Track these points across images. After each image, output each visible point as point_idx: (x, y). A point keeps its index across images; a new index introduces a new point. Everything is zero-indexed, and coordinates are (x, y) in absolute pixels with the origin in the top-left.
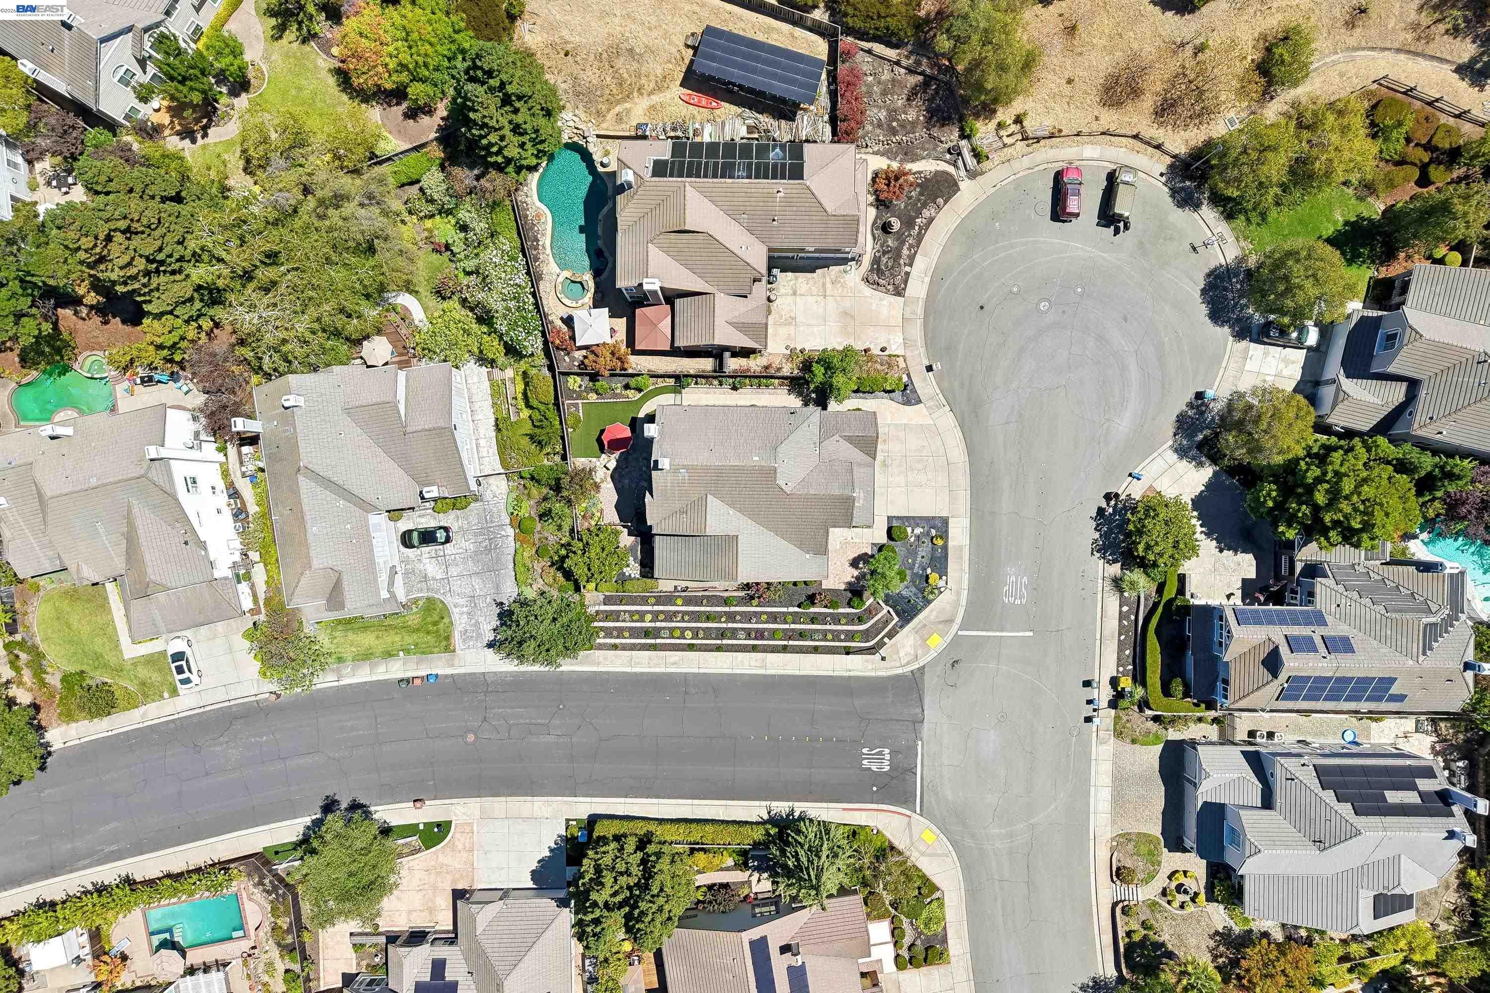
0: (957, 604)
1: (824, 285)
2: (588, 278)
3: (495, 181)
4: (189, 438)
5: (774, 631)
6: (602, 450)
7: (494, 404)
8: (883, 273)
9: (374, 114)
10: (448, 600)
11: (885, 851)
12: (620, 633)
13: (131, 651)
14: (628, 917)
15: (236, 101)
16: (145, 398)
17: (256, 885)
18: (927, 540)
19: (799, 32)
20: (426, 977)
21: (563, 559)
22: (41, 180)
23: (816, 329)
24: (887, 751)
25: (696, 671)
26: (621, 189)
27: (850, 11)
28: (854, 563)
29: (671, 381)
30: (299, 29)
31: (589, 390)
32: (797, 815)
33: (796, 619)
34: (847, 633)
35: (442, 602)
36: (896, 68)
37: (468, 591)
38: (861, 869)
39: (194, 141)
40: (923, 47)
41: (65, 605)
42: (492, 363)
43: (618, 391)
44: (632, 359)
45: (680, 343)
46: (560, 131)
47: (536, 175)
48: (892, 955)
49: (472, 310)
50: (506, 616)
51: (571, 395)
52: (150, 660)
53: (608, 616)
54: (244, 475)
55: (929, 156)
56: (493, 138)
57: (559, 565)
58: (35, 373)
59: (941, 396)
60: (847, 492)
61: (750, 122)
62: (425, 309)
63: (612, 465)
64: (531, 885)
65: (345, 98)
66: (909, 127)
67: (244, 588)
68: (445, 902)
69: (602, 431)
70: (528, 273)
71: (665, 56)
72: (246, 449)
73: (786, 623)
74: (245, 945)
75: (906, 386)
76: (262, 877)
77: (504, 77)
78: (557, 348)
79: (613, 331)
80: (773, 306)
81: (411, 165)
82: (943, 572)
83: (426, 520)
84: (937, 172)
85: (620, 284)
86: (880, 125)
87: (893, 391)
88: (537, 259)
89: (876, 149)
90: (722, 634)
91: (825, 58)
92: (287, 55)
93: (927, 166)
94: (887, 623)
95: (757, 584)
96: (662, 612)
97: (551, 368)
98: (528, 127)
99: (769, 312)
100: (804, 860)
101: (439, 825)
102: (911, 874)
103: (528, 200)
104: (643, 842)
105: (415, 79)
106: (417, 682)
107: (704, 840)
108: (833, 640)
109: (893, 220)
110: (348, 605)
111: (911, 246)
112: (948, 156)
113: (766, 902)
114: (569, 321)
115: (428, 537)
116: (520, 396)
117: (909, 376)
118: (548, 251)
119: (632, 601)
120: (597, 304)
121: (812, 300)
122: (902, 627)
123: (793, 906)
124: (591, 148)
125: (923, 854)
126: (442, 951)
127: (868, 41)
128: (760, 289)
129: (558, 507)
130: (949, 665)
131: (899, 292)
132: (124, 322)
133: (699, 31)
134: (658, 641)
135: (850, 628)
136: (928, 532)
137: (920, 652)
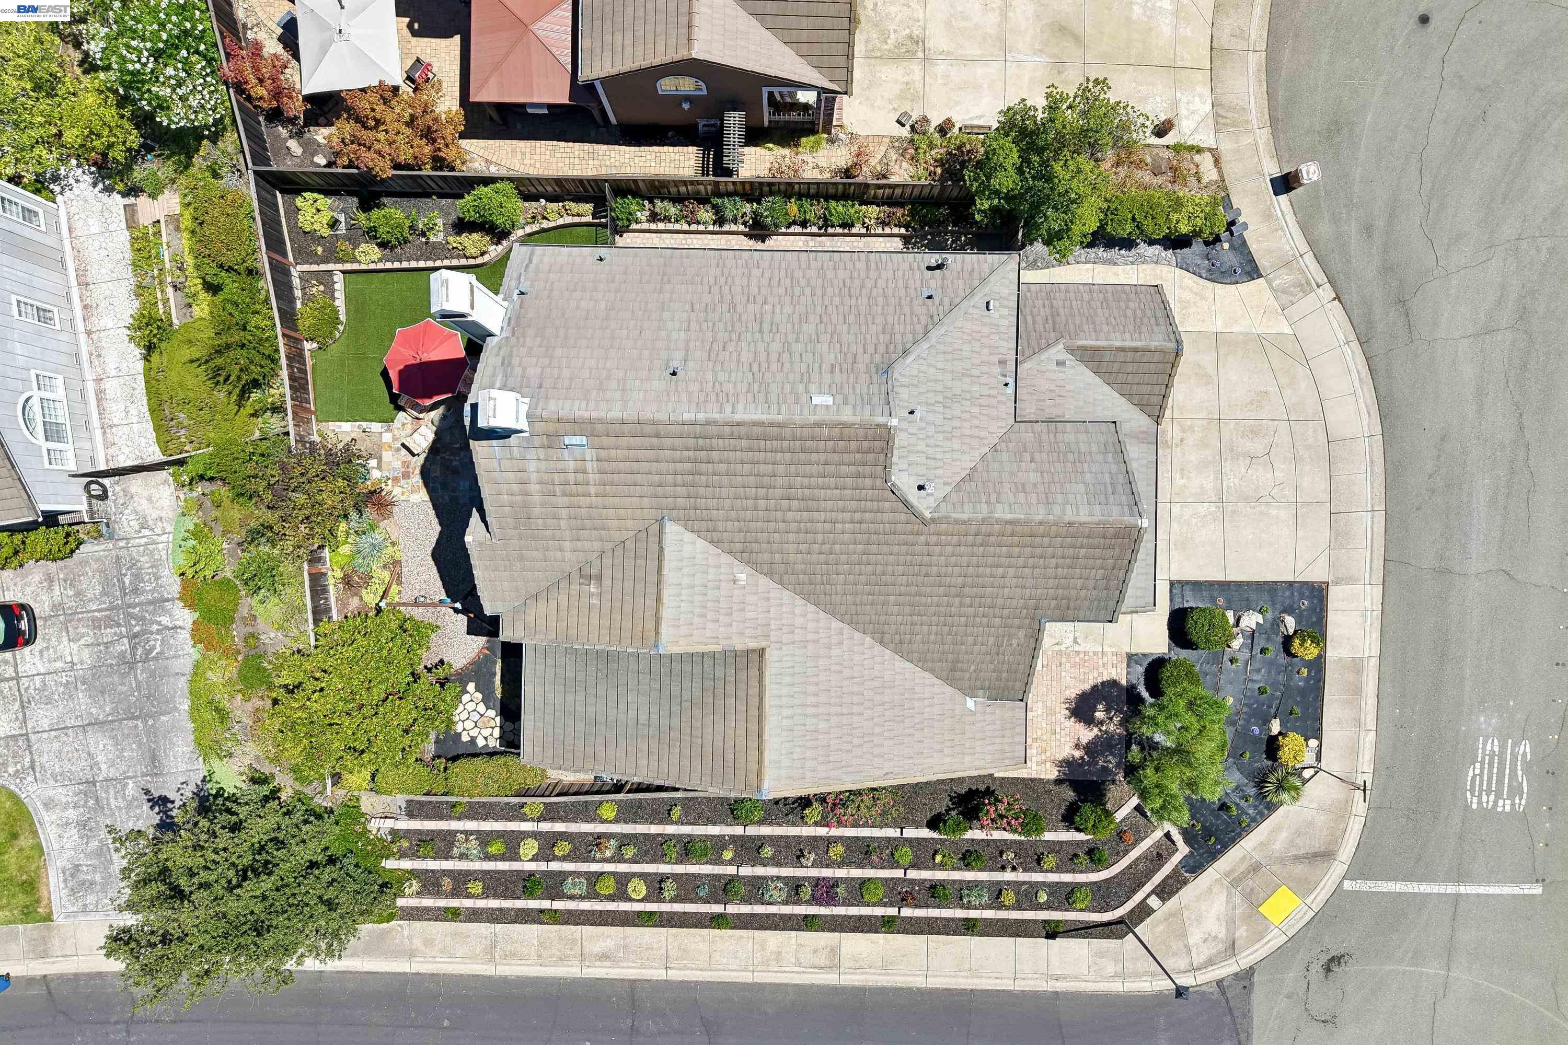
0: (1342, 813)
5: (862, 883)
6: (395, 400)
10: (29, 791)
12: (459, 883)
18: (1274, 646)
23: (980, 71)
25: (659, 974)
28: (1081, 709)
29: (584, 209)
31: (357, 233)
33: (923, 855)
34: (1053, 888)
35: (13, 796)
37: (80, 768)
42: (129, 182)
43: (437, 237)
51: (313, 248)
53: (422, 844)
59: (1309, 258)
63: (420, 442)
73: (895, 865)
78: (270, 117)
82: (1311, 727)
87: (1184, 242)
90: (723, 889)
94: (1160, 861)
96: (563, 836)
108: (1018, 906)
114: (286, 32)
117: (1225, 202)
119: (479, 810)
122: (1197, 870)
130: (1317, 969)
134: (559, 905)
135: (1067, 878)
136: (1277, 622)
137: (1242, 932)
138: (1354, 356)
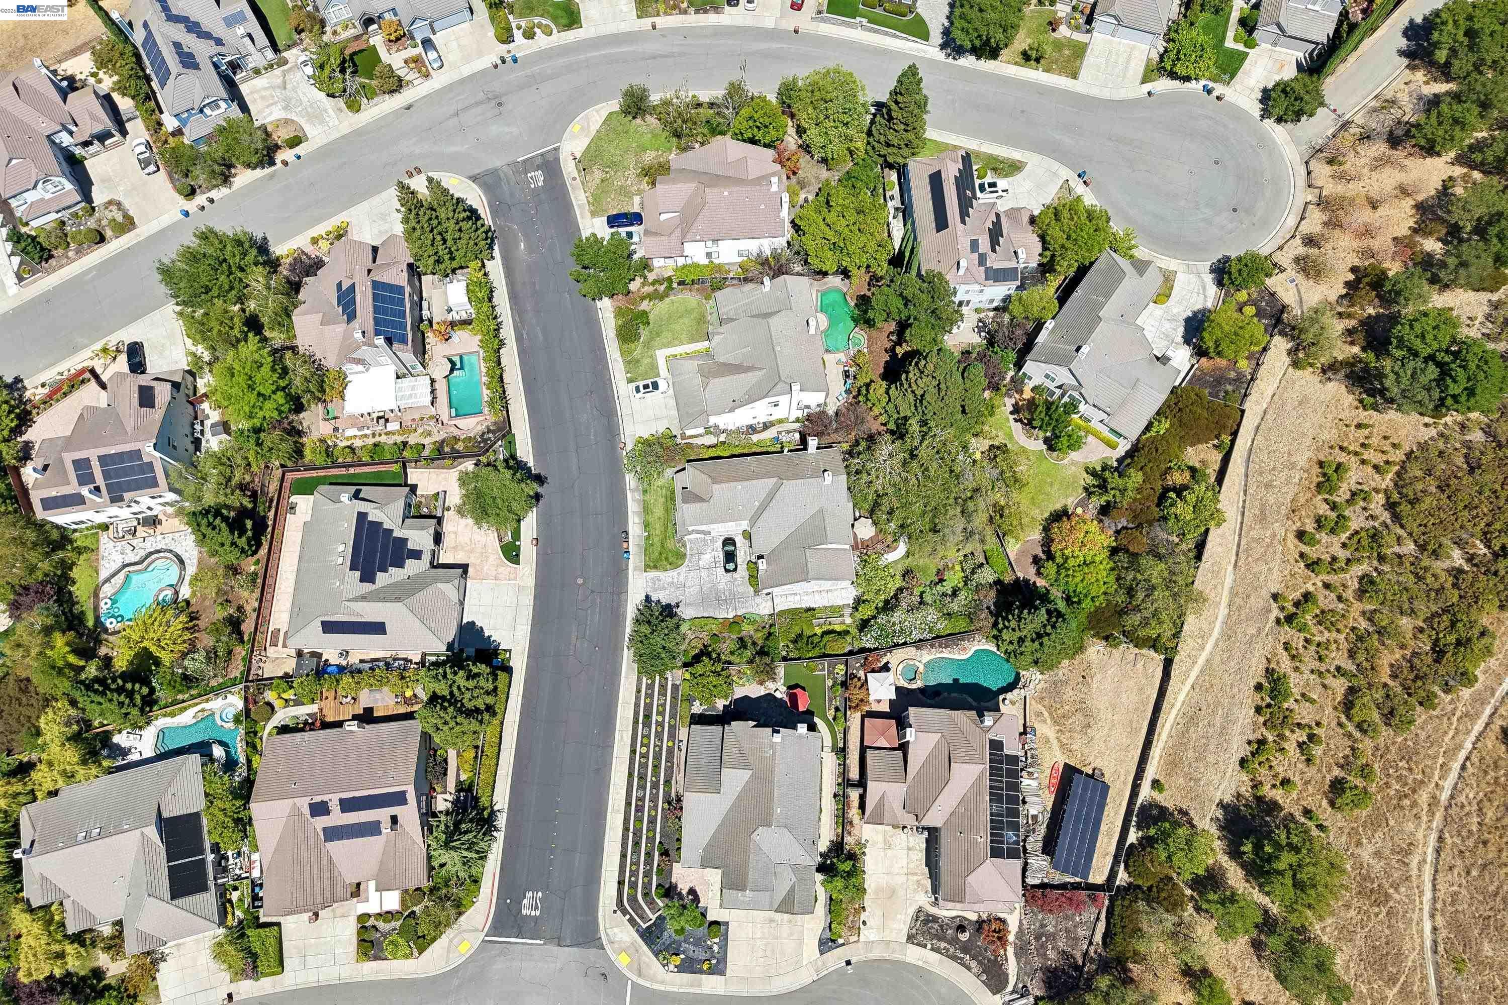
0: (652, 980)
1: (916, 874)
2: (918, 684)
3: (985, 620)
4: (806, 402)
5: (642, 821)
6: (790, 688)
7: (826, 607)
8: (925, 924)
9: (1036, 535)
10: (683, 569)
11: (460, 908)
12: (650, 696)
13: (661, 355)
14: (443, 698)
15: (1041, 441)
16: (835, 371)
17: (488, 427)
18: (707, 956)
19: (1109, 860)
20: (410, 546)
21: (709, 655)
22: (982, 315)
23: (881, 865)
24: (538, 913)
25: (615, 755)
26: (981, 715)
27: (1126, 903)
28: (692, 891)
29: (841, 745)
30: (1094, 486)
31: (835, 680)
32: (495, 834)
33: (651, 840)
34: (636, 883)
35: (682, 564)
36: (1087, 942)
37: (689, 584)
38: (447, 886)
39: (1012, 413)
40: (1105, 966)
41: (694, 315)
42: (856, 609)
43: (834, 703)
44: (858, 715)
45: (869, 752)
46: (1028, 670)
47: (995, 649)
48: (371, 912)
49: (895, 595)
50: (668, 611)
51: (832, 666)
52: (654, 368)
53: (663, 687)
54: (779, 433)
55: (1020, 968)
56: (1013, 624)
57: (704, 653)
58: (853, 304)
59: (826, 972)
60: (749, 886)
61: (1040, 818)
62: (895, 562)
63: (778, 695)
64: (465, 621)
65: (1047, 515)
66: (1042, 952)
67: (701, 430)
68: (459, 559)
69: (803, 689)
70: (920, 640)
71: (1086, 751)
72: (797, 436)
73: (648, 831)
74: (445, 417)
75: (833, 941)
76: (493, 432)
77: (1053, 636)
78: (866, 658)
79: (879, 701)
80: (899, 831)
81: (999, 562)
82: (680, 969)
83: (742, 556)
84: (1007, 975)
85: (912, 710)
86: (1043, 926)
87: (830, 930)
88: (932, 646)
89: (1024, 922)
90: (642, 777)
91: (1091, 880)
92: (1074, 476)
93: (1012, 967)
94: (642, 918)
95: (681, 808)
96: (663, 730)
97: (851, 653)
98: (1023, 649)
99: (894, 827)
100: (466, 838)
101: (518, 555)
102: (439, 927)
103: (976, 643)
104: (490, 709)
105: (1059, 567)
106: (625, 545)
107: (484, 758)
108: (631, 871)
109: (967, 934)
110: (686, 506)
111: (948, 950)
112: (1021, 985)
113: (429, 804)
114: (886, 668)
115: (730, 557)
116: (831, 628)
117: (843, 945)
118: (938, 655)
119: (674, 706)
120: (899, 690)
121: (904, 862)
122: (637, 931)
123: (427, 828)
124: (1016, 692)
125: (451, 941)
126: (426, 557)
127: (1107, 918)
128: (910, 820)
129: (748, 653)
130: (602, 971)
131: (910, 938)
132: (886, 362)
133: (1106, 779)
134: (640, 726)
135: (640, 885)
136: (714, 957)
137: (616, 945)
138: (796, 986)
